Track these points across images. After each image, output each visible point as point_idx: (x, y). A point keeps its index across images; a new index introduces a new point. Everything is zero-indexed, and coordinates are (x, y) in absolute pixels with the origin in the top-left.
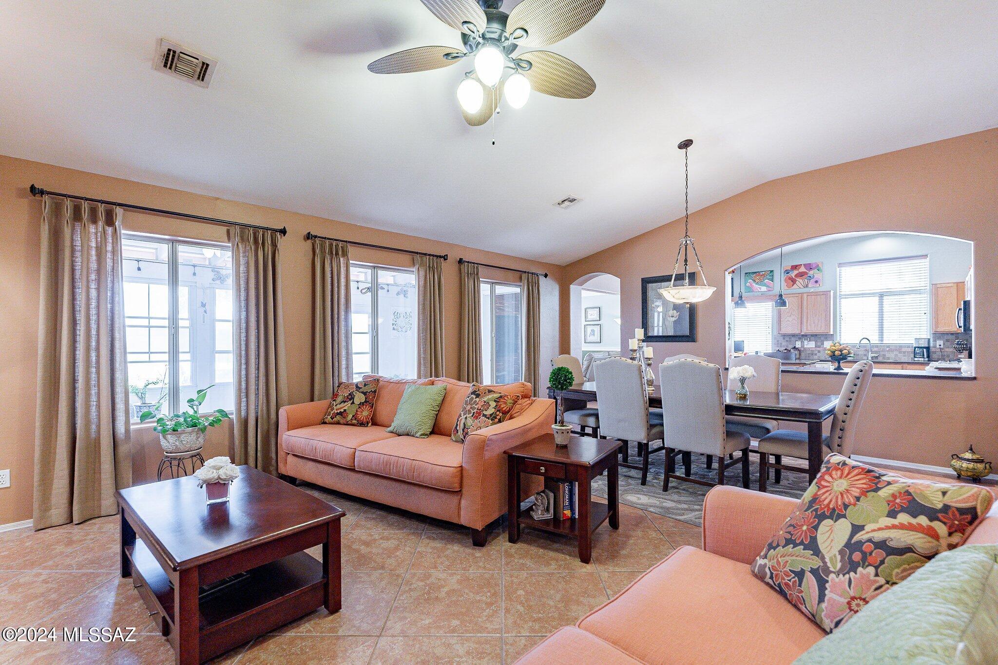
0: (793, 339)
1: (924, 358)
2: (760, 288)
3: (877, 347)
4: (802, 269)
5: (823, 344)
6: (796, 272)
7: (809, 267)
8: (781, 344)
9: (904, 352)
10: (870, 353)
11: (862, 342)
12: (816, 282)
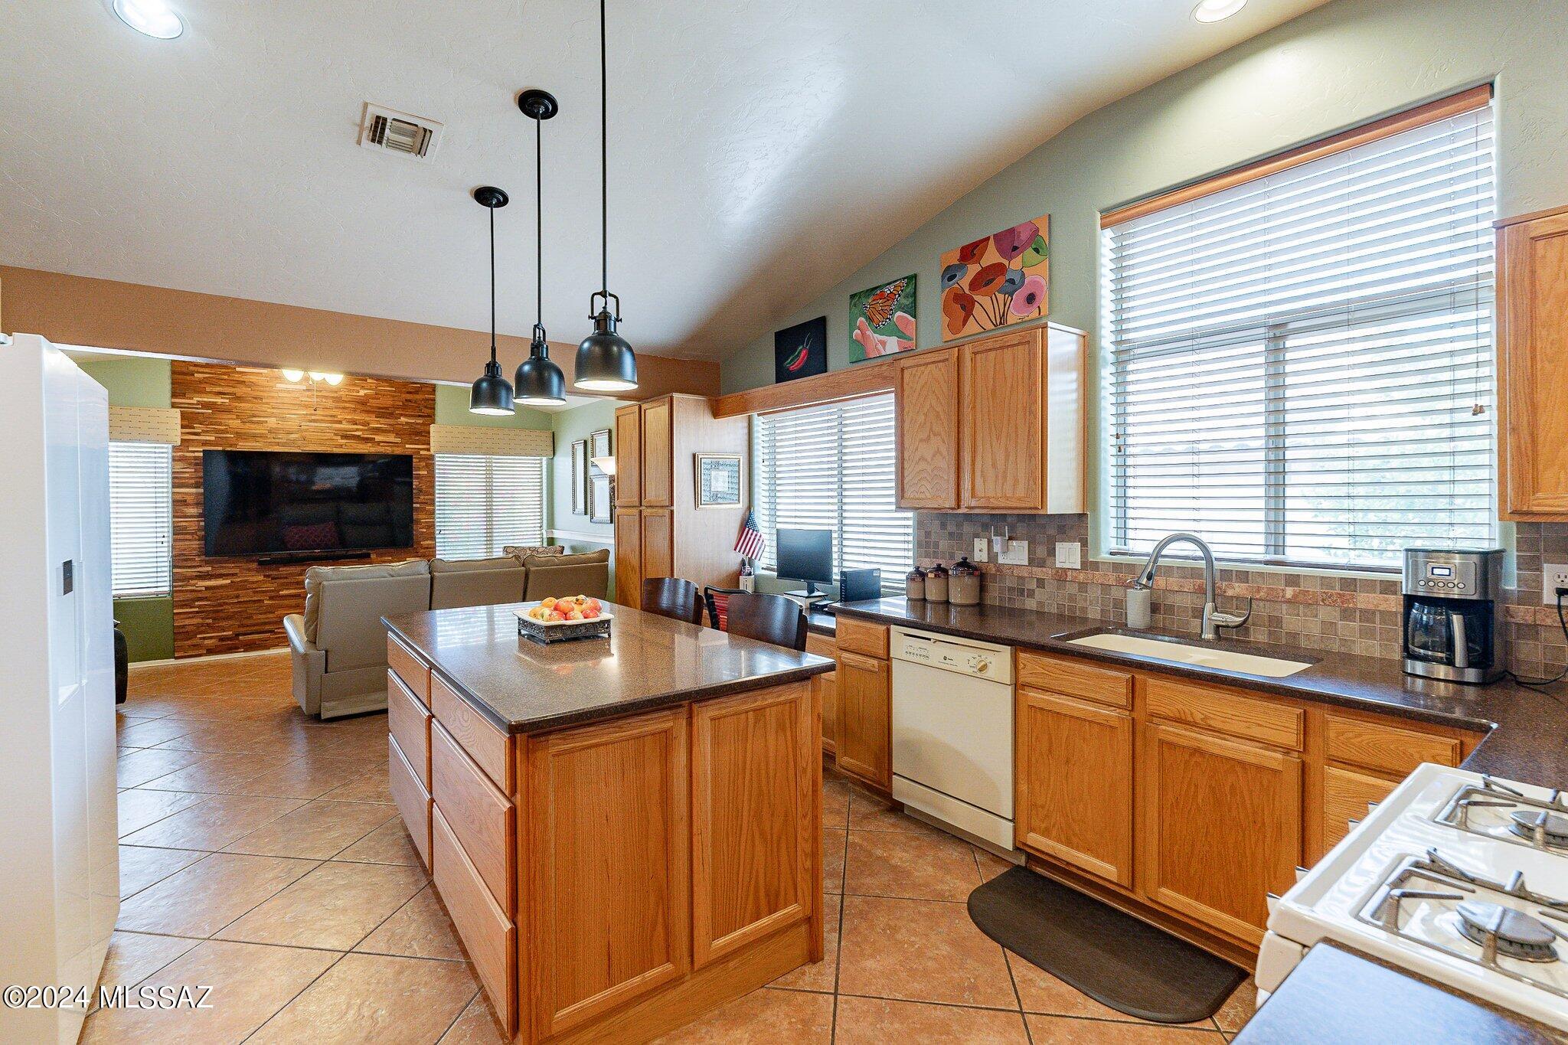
0: (967, 528)
1: (1450, 662)
2: (884, 344)
3: (1243, 576)
4: (991, 256)
5: (1052, 552)
6: (973, 269)
7: (1009, 242)
8: (936, 545)
9: (1367, 615)
10: (1209, 606)
11: (1172, 549)
12: (1031, 299)
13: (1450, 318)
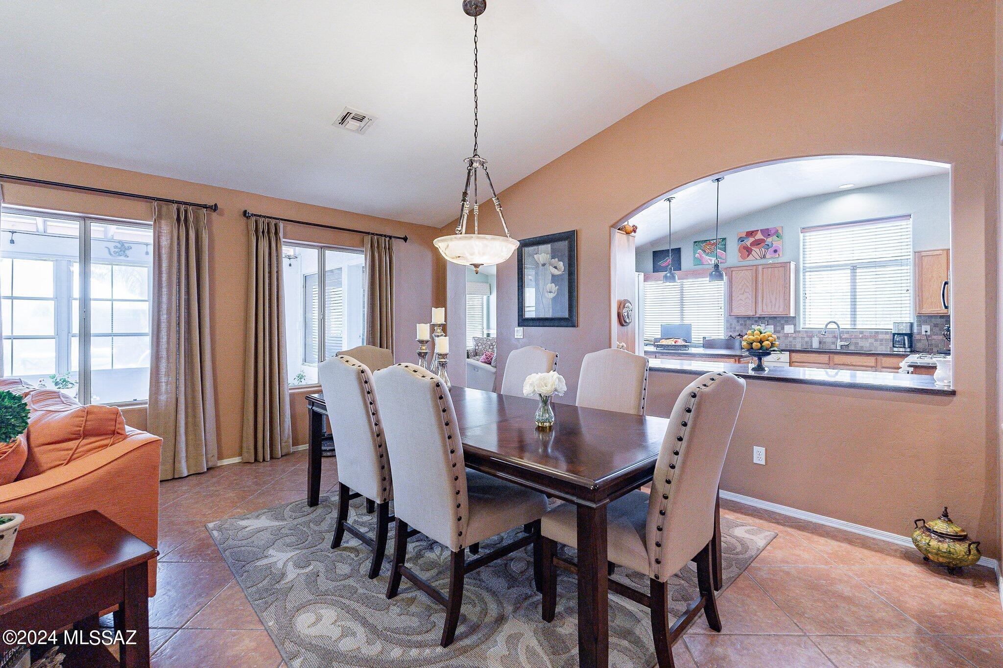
0: (748, 322)
1: (905, 347)
2: (711, 260)
3: (848, 333)
4: (759, 236)
5: (783, 328)
6: (751, 240)
7: (767, 233)
8: (735, 328)
9: (881, 340)
10: (839, 340)
11: (830, 326)
12: (775, 251)
13: (900, 268)
